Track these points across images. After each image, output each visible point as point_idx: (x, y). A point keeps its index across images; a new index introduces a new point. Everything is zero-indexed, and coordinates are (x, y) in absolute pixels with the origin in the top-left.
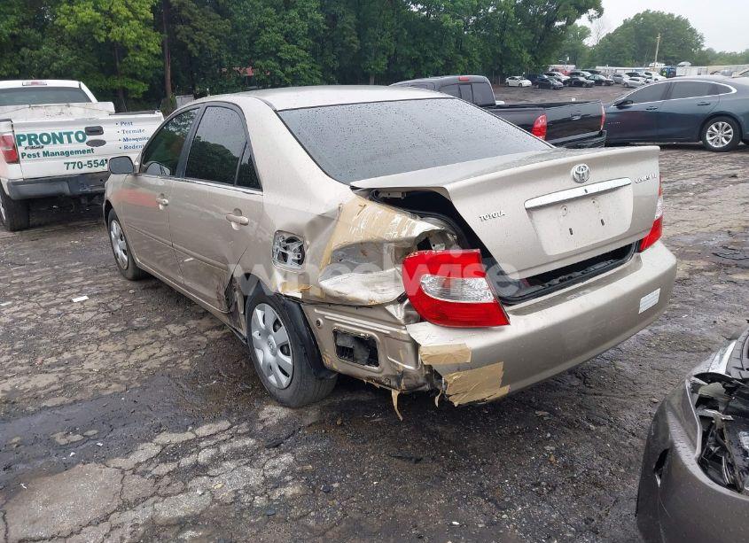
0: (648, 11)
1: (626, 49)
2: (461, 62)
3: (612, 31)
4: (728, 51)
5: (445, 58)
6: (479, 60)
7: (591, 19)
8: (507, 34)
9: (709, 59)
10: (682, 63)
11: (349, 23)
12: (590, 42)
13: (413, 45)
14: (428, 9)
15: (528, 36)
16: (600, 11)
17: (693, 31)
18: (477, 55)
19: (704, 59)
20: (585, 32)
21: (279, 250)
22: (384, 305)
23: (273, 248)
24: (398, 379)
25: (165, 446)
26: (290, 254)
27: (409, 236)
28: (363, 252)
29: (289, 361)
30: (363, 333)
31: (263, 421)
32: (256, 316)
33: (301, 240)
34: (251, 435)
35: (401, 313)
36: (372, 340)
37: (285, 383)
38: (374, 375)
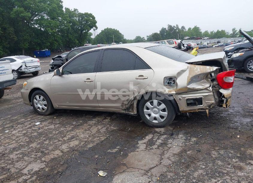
0: (108, 28)
1: (104, 39)
2: (55, 44)
3: (98, 34)
4: (130, 39)
5: (50, 42)
6: (61, 43)
7: (94, 30)
8: (69, 35)
9: (126, 41)
10: (120, 43)
11: (12, 31)
12: (93, 37)
13: (37, 38)
14: (40, 27)
15: (76, 35)
16: (97, 28)
17: (120, 34)
18: (61, 41)
19: (125, 42)
20: (91, 34)
21: (168, 81)
22: (207, 88)
23: (164, 82)
24: (209, 106)
25: (145, 143)
26: (172, 82)
27: (213, 70)
28: (199, 76)
29: (166, 113)
30: (198, 97)
31: (160, 132)
32: (148, 104)
33: (174, 78)
34: (163, 135)
35: (211, 89)
36: (201, 98)
37: (162, 120)
38: (200, 107)
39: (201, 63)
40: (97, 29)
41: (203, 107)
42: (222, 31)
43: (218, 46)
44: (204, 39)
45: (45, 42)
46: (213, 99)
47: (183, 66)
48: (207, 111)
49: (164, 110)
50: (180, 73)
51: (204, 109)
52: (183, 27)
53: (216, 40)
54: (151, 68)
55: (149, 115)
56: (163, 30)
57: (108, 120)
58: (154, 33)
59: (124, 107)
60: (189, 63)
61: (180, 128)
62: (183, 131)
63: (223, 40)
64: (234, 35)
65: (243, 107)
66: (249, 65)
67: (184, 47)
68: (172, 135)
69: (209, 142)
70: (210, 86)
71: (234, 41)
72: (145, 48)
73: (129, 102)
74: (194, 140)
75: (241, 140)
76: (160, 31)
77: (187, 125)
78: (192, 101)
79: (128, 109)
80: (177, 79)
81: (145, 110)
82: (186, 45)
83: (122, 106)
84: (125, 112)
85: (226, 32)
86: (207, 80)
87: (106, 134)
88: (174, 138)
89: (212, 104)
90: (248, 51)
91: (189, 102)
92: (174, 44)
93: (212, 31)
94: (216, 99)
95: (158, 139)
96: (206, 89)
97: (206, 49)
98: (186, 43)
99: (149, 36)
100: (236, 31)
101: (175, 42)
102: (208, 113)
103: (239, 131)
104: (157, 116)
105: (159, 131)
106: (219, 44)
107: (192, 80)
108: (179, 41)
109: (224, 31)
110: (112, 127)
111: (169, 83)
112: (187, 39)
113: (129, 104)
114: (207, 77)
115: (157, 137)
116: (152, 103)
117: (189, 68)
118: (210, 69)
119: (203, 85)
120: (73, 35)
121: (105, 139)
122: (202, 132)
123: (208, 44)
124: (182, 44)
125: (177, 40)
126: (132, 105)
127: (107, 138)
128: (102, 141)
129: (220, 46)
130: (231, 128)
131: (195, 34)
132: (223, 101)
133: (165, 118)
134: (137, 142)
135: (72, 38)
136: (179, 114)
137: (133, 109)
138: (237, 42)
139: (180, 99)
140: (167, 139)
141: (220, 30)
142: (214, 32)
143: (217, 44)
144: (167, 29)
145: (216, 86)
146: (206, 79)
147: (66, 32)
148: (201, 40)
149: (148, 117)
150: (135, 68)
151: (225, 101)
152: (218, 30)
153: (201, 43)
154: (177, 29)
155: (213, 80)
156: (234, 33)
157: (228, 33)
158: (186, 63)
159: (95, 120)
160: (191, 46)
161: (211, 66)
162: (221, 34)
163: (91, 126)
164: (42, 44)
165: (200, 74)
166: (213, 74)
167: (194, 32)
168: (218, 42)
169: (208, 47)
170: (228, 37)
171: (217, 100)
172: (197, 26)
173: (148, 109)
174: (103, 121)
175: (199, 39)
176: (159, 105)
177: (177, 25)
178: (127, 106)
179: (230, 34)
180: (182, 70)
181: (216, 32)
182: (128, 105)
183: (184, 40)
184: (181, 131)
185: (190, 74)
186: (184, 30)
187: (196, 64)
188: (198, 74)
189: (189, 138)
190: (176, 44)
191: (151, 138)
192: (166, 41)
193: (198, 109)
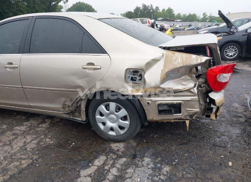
0: (80, 2)
3: (70, 7)
7: (64, 2)
12: (63, 10)
16: (67, 0)
21: (131, 76)
22: (191, 89)
23: (125, 77)
24: (191, 116)
25: (90, 176)
26: (137, 77)
27: (201, 62)
28: (178, 71)
29: (127, 122)
30: (175, 102)
31: (118, 150)
32: (102, 108)
33: (140, 71)
34: (121, 157)
35: (196, 91)
36: (180, 104)
37: (122, 132)
38: (177, 117)
39: (183, 49)
40: (67, 2)
41: (182, 116)
42: (194, 14)
43: (190, 30)
44: (177, 22)
45: (7, 11)
46: (197, 105)
47: (155, 52)
48: (187, 122)
49: (125, 118)
50: (150, 64)
51: (183, 119)
52: (157, 8)
53: (188, 23)
54: (106, 53)
55: (104, 124)
56: (137, 9)
57: (47, 124)
58: (128, 11)
59: (67, 109)
60: (164, 48)
61: (147, 142)
62: (151, 151)
63: (194, 24)
64: (204, 20)
65: (227, 108)
66: (227, 52)
67: (157, 27)
68: (134, 157)
69: (189, 176)
70: (194, 87)
71: (204, 25)
72: (98, 19)
73: (74, 103)
74: (167, 172)
75: (234, 171)
76: (134, 10)
77: (157, 137)
78: (166, 108)
79: (72, 113)
80: (145, 73)
81: (98, 117)
82: (159, 26)
83: (63, 108)
84: (69, 116)
85: (197, 16)
86: (191, 77)
87: (34, 154)
88: (137, 166)
89: (196, 113)
90: (227, 35)
91: (161, 108)
92: (147, 23)
93: (184, 14)
94: (201, 105)
95: (113, 166)
96: (189, 90)
97: (178, 31)
98: (159, 24)
99: (123, 14)
100: (207, 15)
101: (148, 21)
102: (188, 125)
103: (230, 153)
104: (115, 125)
105: (116, 149)
106: (191, 28)
107: (168, 76)
108: (153, 21)
109: (196, 15)
110: (48, 140)
111: (134, 78)
112: (160, 20)
113: (74, 106)
114: (190, 71)
115: (111, 162)
116: (107, 107)
117: (164, 56)
118: (197, 60)
119: (184, 85)
120: (41, 6)
121: (28, 165)
122: (178, 153)
123: (180, 27)
124: (156, 24)
125: (151, 19)
126: (78, 108)
127: (32, 164)
128: (23, 170)
129: (192, 29)
130: (217, 146)
131: (169, 16)
132: (212, 109)
133: (126, 130)
134: (79, 171)
135: (39, 10)
136: (147, 124)
137: (80, 113)
138: (207, 27)
139: (148, 103)
140: (126, 166)
141: (192, 14)
142: (186, 15)
143: (188, 27)
144: (141, 8)
145: (202, 85)
146: (189, 74)
147: (32, 3)
148: (173, 22)
149: (102, 127)
150: (81, 50)
151: (214, 110)
152: (190, 14)
153: (174, 25)
154: (151, 9)
155: (198, 77)
156: (204, 17)
157: (199, 17)
158: (160, 47)
159: (26, 125)
160: (164, 27)
161: (198, 55)
162: (192, 18)
163: (16, 136)
164: (3, 14)
165: (181, 67)
166: (199, 68)
167: (167, 13)
168: (190, 26)
169: (180, 30)
170: (198, 21)
171: (203, 107)
172: (171, 8)
173: (101, 115)
174: (38, 127)
175: (172, 21)
176: (117, 110)
177: (151, 5)
178: (71, 109)
179: (201, 18)
180: (153, 58)
181: (188, 15)
182: (72, 107)
183: (158, 21)
184: (149, 149)
185: (165, 66)
186: (158, 10)
187: (176, 51)
188: (178, 66)
189: (159, 165)
190: (149, 24)
191: (102, 162)
192: (139, 19)
193: (175, 119)
